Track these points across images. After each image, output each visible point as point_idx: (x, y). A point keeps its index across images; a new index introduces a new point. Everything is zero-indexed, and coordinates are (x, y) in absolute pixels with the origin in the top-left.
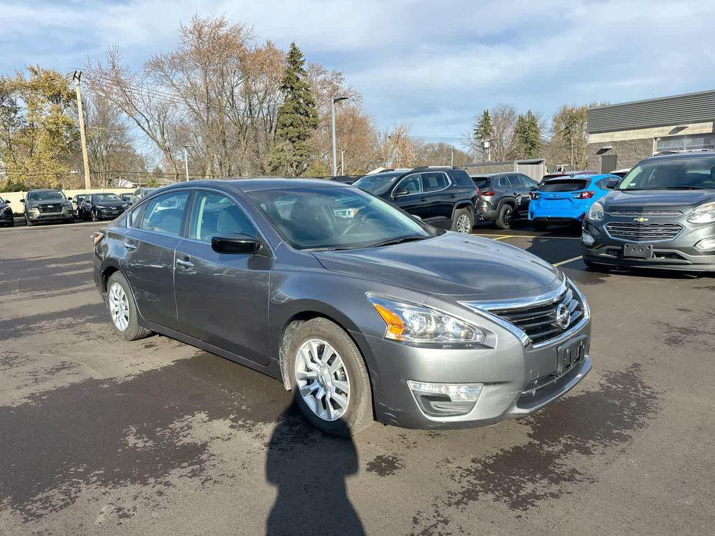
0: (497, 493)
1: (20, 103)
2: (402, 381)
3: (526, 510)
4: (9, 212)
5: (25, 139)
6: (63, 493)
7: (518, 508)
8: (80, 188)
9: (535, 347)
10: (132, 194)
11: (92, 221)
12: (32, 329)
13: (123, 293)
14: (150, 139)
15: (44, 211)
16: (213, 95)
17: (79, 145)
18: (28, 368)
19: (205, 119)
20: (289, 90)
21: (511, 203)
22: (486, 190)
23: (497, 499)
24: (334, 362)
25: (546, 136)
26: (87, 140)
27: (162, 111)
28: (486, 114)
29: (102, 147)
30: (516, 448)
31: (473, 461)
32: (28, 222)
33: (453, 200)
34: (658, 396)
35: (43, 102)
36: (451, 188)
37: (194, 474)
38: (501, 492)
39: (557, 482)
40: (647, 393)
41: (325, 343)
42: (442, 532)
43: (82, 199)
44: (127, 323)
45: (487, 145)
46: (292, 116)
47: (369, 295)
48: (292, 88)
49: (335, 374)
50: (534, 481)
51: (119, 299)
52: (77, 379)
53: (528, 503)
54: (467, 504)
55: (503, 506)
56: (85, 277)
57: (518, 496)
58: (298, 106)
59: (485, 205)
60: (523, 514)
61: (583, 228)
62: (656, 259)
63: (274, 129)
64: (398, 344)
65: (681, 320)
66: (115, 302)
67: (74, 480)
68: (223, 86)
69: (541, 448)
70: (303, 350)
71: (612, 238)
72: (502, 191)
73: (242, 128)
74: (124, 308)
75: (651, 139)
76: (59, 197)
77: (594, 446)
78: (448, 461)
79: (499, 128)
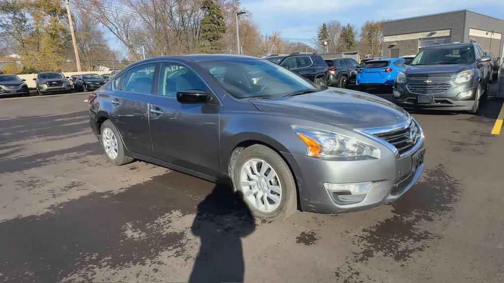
0: (384, 251)
1: (28, 16)
2: (321, 183)
3: (406, 260)
4: (25, 87)
5: (33, 40)
6: (82, 276)
7: (400, 260)
8: (74, 71)
9: (401, 156)
10: (109, 74)
11: (83, 91)
12: (48, 161)
13: (113, 134)
14: (119, 40)
15: (50, 86)
16: (158, 12)
17: (71, 44)
18: (48, 187)
19: (154, 26)
20: (207, 9)
21: (346, 75)
22: (332, 67)
23: (385, 255)
24: (270, 173)
25: (358, 39)
26: (76, 40)
27: (126, 21)
28: (324, 25)
29: (87, 45)
30: (387, 220)
31: (364, 230)
32: (40, 93)
33: (315, 73)
34: (459, 182)
35: (44, 15)
36: (313, 65)
37: (178, 254)
38: (387, 250)
39: (419, 241)
40: (452, 181)
41: (263, 161)
42: (357, 281)
43: (75, 78)
44: (116, 154)
45: (326, 43)
46: (210, 25)
47: (294, 127)
48: (209, 8)
49: (270, 182)
50: (405, 241)
51: (110, 139)
52: (85, 193)
53: (405, 256)
54: (367, 260)
55: (390, 259)
56: (84, 126)
57: (398, 252)
58: (213, 19)
59: (331, 77)
60: (404, 263)
61: (394, 87)
62: (436, 104)
63: (198, 33)
64: (316, 159)
65: (457, 138)
66: (107, 140)
67: (89, 266)
68: (165, 7)
69: (402, 219)
70: (246, 167)
71: (411, 92)
72: (340, 68)
73: (178, 33)
74: (113, 144)
75: (417, 40)
76: (60, 76)
77: (433, 215)
78: (347, 232)
79: (331, 33)
